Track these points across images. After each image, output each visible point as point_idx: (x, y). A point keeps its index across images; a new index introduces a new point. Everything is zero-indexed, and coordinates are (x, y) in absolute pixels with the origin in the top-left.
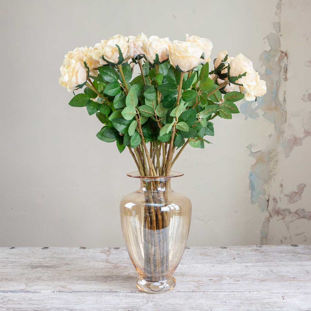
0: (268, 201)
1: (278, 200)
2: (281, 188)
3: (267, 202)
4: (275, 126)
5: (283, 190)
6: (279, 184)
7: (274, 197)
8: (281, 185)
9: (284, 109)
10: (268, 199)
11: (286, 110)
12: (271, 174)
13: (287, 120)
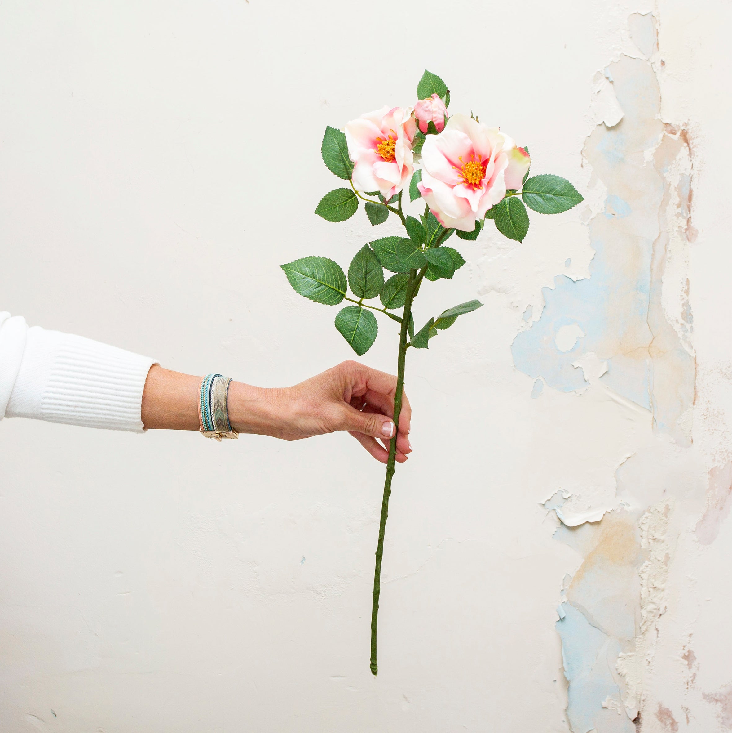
0: (636, 721)
1: (678, 716)
2: (690, 666)
3: (633, 726)
4: (654, 419)
5: (694, 675)
6: (682, 652)
7: (660, 706)
8: (688, 657)
9: (686, 348)
10: (639, 714)
11: (693, 355)
12: (644, 612)
13: (700, 394)
